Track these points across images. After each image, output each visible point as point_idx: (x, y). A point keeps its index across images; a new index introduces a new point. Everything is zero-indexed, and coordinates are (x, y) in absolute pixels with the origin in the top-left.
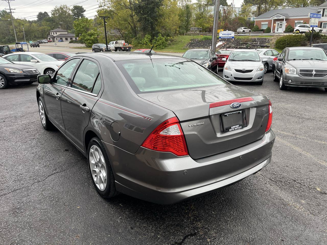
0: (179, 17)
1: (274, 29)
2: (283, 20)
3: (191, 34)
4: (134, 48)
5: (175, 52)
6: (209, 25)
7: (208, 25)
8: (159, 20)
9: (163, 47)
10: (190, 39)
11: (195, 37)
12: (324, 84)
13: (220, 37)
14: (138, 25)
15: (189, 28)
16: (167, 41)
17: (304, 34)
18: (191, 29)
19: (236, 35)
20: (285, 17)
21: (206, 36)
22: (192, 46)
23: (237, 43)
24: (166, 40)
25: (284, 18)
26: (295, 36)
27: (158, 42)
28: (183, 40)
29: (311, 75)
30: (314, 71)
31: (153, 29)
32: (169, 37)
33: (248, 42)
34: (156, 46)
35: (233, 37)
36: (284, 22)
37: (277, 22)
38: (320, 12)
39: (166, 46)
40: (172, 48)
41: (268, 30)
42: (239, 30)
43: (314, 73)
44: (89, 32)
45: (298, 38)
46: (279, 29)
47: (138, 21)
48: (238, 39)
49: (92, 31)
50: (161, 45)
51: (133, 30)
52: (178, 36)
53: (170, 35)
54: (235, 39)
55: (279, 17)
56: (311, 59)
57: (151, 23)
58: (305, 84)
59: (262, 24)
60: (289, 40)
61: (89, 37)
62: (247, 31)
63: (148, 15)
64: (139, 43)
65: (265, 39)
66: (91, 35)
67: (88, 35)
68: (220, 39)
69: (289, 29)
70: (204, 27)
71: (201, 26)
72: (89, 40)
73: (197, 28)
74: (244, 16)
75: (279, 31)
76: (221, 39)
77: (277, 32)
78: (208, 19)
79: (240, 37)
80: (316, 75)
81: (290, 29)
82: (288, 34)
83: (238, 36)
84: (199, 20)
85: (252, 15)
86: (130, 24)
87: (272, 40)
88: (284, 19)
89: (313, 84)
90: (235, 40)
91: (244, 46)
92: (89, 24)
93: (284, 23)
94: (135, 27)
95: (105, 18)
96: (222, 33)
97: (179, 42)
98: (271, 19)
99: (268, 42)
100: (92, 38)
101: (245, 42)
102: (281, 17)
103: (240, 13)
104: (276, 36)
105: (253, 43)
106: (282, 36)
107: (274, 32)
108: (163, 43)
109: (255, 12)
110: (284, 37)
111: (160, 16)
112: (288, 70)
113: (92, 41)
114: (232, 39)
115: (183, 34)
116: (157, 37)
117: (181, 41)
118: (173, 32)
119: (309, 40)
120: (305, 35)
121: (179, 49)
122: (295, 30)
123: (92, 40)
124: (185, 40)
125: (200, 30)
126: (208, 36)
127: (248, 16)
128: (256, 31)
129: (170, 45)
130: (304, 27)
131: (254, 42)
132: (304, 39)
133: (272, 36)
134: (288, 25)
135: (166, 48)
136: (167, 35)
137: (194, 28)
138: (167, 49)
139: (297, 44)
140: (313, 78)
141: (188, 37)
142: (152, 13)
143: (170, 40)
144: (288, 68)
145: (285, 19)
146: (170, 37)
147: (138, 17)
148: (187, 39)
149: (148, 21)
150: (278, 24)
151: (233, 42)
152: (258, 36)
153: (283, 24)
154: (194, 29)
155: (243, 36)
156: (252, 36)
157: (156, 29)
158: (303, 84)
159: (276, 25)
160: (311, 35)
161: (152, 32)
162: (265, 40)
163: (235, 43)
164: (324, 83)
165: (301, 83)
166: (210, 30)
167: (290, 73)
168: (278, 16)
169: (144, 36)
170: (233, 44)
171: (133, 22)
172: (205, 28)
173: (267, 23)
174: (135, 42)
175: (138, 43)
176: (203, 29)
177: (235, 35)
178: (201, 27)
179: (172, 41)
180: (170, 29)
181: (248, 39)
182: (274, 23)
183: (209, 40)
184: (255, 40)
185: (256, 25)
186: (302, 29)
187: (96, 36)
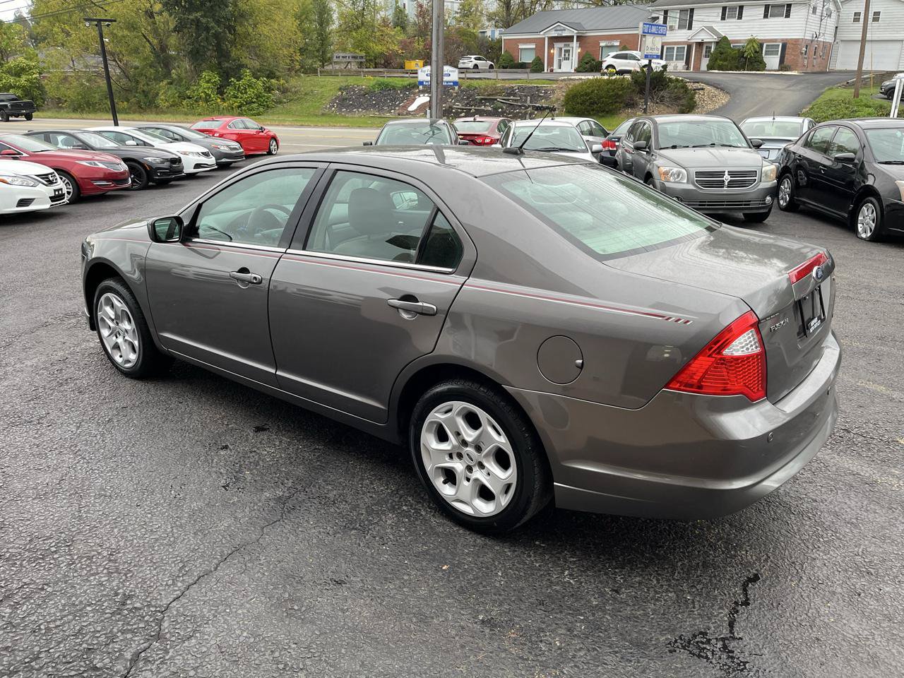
0: (297, 21)
1: (551, 63)
2: (570, 39)
3: (336, 71)
4: (171, 113)
5: (301, 124)
6: (384, 49)
7: (380, 47)
8: (239, 29)
9: (261, 109)
10: (339, 86)
11: (351, 81)
12: (748, 205)
13: (421, 83)
14: (173, 40)
15: (329, 55)
16: (269, 92)
17: (628, 76)
18: (335, 58)
19: (463, 76)
20: (576, 32)
21: (381, 79)
22: (347, 107)
23: (468, 98)
24: (267, 87)
25: (574, 33)
26: (609, 82)
27: (242, 93)
28: (317, 90)
29: (721, 184)
30: (726, 173)
31: (223, 55)
32: (273, 80)
33: (496, 97)
34: (239, 107)
35: (455, 83)
36: (575, 44)
37: (558, 45)
38: (658, 18)
39: (268, 107)
40: (289, 112)
41: (537, 66)
42: (464, 63)
43: (727, 178)
44: (12, 62)
45: (618, 88)
46: (564, 63)
47: (175, 30)
48: (468, 87)
49: (21, 60)
50: (254, 103)
51: (159, 56)
52: (299, 76)
53: (278, 74)
54: (460, 87)
55: (560, 32)
56: (712, 144)
57: (216, 36)
58: (708, 205)
59: (521, 49)
60: (596, 91)
61: (12, 80)
62: (482, 65)
63: (205, 12)
64: (183, 97)
65: (538, 89)
66: (19, 72)
67: (9, 72)
68: (421, 87)
69: (587, 63)
70: (371, 53)
71: (361, 51)
72: (11, 87)
73: (352, 54)
74: (468, 25)
75: (564, 69)
76: (424, 86)
77: (560, 71)
78: (379, 30)
79: (475, 83)
80: (731, 184)
81: (590, 64)
82: (591, 77)
83: (468, 79)
84: (354, 34)
85: (487, 23)
86: (146, 39)
87: (553, 91)
88: (573, 37)
89: (726, 205)
90: (462, 91)
91: (488, 106)
92: (9, 39)
93: (575, 48)
94: (164, 48)
95: (102, 23)
96: (424, 72)
97: (306, 94)
98: (541, 35)
99: (546, 98)
100: (23, 80)
101: (488, 95)
102: (566, 32)
103: (458, 16)
104: (562, 80)
105: (508, 100)
106: (577, 82)
107: (552, 71)
108: (258, 96)
109: (496, 14)
110: (582, 84)
111: (242, 16)
112: (666, 173)
113: (23, 90)
114: (454, 89)
115: (314, 71)
116: (239, 79)
117: (312, 91)
118: (283, 65)
119: (642, 92)
120: (632, 79)
121: (309, 115)
122: (604, 65)
123: (24, 86)
124: (323, 89)
125: (360, 60)
126: (386, 80)
127: (479, 25)
128: (506, 68)
129: (280, 102)
130: (625, 57)
131: (512, 97)
132: (630, 88)
133: (551, 82)
134: (584, 53)
135: (269, 111)
136: (268, 72)
137: (344, 55)
138: (273, 114)
139: (615, 102)
140: (725, 190)
141: (331, 79)
142: (217, 7)
143: (278, 89)
144: (667, 169)
145: (577, 37)
146: (278, 78)
147: (175, 18)
148: (327, 86)
149: (207, 29)
150: (561, 49)
151: (456, 96)
152: (518, 81)
153: (571, 49)
154: (343, 57)
155: (480, 79)
156: (503, 80)
157: (233, 54)
158: (704, 205)
159: (555, 52)
160: (646, 79)
161: (220, 64)
162: (538, 91)
163: (463, 99)
164: (750, 201)
165: (700, 205)
166: (387, 62)
167: (672, 179)
168: (558, 28)
169: (199, 76)
170: (457, 101)
171: (155, 31)
172: (373, 55)
173: (534, 47)
174: (169, 93)
175: (179, 97)
176: (368, 58)
177: (460, 78)
178: (363, 54)
179: (284, 91)
180: (275, 56)
181: (496, 88)
182: (551, 46)
183: (390, 90)
184: (513, 91)
185: (506, 51)
186: (621, 64)
187: (34, 76)
